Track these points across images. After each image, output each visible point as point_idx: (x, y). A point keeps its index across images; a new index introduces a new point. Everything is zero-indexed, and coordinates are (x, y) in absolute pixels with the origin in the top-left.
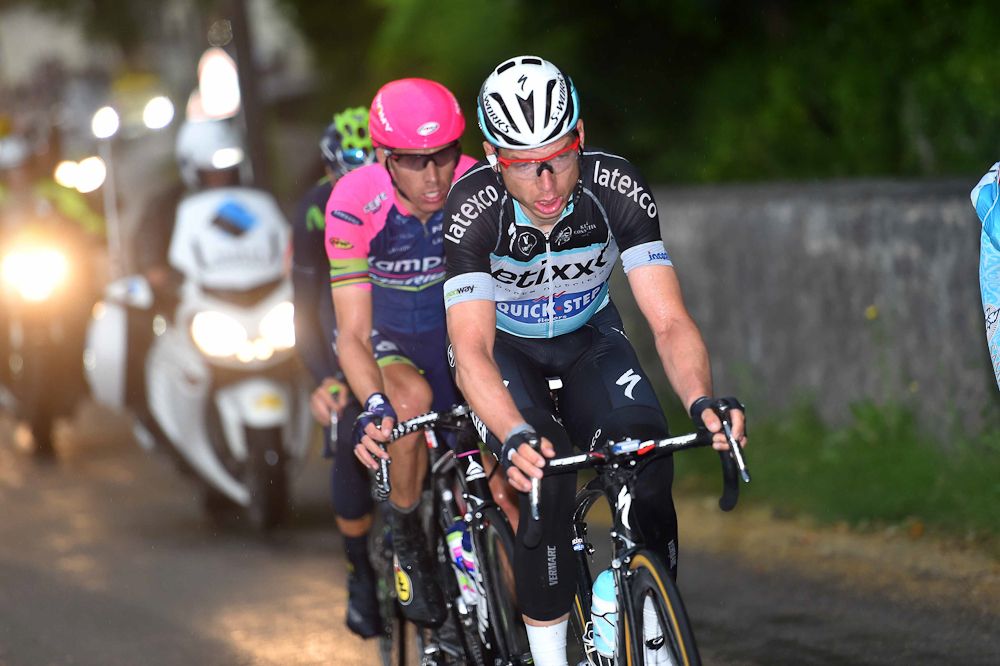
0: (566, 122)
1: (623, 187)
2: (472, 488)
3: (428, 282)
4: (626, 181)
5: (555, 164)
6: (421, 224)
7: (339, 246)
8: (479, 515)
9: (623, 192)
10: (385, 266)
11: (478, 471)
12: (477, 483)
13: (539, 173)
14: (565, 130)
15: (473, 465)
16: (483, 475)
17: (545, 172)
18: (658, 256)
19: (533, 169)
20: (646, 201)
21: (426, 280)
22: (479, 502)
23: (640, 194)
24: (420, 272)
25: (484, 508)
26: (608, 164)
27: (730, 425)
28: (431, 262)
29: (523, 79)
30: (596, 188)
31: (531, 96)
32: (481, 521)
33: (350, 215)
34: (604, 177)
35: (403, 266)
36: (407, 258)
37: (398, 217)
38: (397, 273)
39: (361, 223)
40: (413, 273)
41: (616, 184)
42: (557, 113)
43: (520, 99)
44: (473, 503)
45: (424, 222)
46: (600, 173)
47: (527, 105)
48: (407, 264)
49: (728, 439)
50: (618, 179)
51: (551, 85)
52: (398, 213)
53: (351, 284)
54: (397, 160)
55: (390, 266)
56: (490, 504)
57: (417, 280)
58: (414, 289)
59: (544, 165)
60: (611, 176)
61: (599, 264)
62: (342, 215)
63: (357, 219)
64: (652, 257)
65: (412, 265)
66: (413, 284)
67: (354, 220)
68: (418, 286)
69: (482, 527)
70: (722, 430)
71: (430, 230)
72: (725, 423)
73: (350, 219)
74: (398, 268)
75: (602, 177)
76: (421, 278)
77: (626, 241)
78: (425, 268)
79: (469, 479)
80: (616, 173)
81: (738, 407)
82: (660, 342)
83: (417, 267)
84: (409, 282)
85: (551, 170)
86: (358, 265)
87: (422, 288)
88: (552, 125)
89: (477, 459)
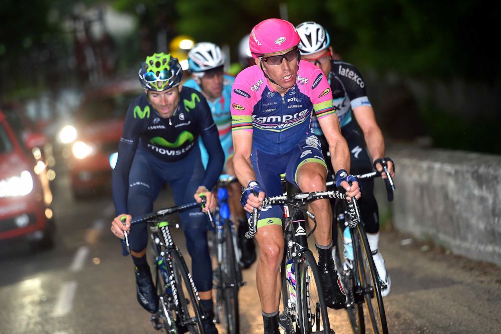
0: (324, 43)
1: (351, 76)
2: (297, 239)
3: (286, 127)
4: (352, 73)
5: (321, 61)
6: (281, 97)
7: (237, 108)
8: (300, 254)
9: (350, 77)
10: (262, 120)
11: (302, 231)
12: (301, 238)
13: (315, 64)
14: (324, 46)
15: (300, 227)
16: (305, 234)
17: (318, 64)
18: (365, 103)
19: (313, 63)
20: (360, 81)
21: (284, 127)
22: (301, 247)
23: (357, 78)
24: (281, 123)
25: (303, 251)
26: (344, 67)
27: (387, 167)
28: (287, 118)
29: (307, 28)
30: (340, 76)
31: (310, 34)
32: (301, 258)
33: (243, 92)
34: (343, 72)
35: (271, 119)
36: (273, 115)
37: (269, 93)
38: (268, 123)
39: (249, 97)
40: (277, 122)
41: (348, 74)
42: (321, 40)
43: (306, 35)
44: (298, 247)
45: (283, 95)
46: (342, 70)
47: (309, 37)
48: (274, 118)
49: (386, 174)
50: (348, 73)
51: (318, 30)
52: (269, 91)
53: (242, 129)
54: (266, 61)
55: (265, 119)
56: (306, 249)
57: (280, 127)
58: (279, 131)
59: (317, 61)
60: (346, 72)
61: (343, 106)
62: (240, 92)
63: (247, 94)
64: (362, 103)
65: (277, 119)
66: (277, 128)
67: (245, 95)
68: (280, 130)
69: (300, 261)
70: (383, 170)
71: (286, 100)
72: (385, 167)
73: (243, 94)
74: (269, 120)
75: (342, 72)
76: (282, 125)
77: (353, 97)
78: (284, 121)
79: (297, 235)
80: (348, 70)
81: (390, 160)
82: (366, 136)
83: (279, 120)
84: (275, 127)
85: (320, 63)
86: (247, 119)
87: (282, 130)
88: (319, 44)
89: (303, 225)
